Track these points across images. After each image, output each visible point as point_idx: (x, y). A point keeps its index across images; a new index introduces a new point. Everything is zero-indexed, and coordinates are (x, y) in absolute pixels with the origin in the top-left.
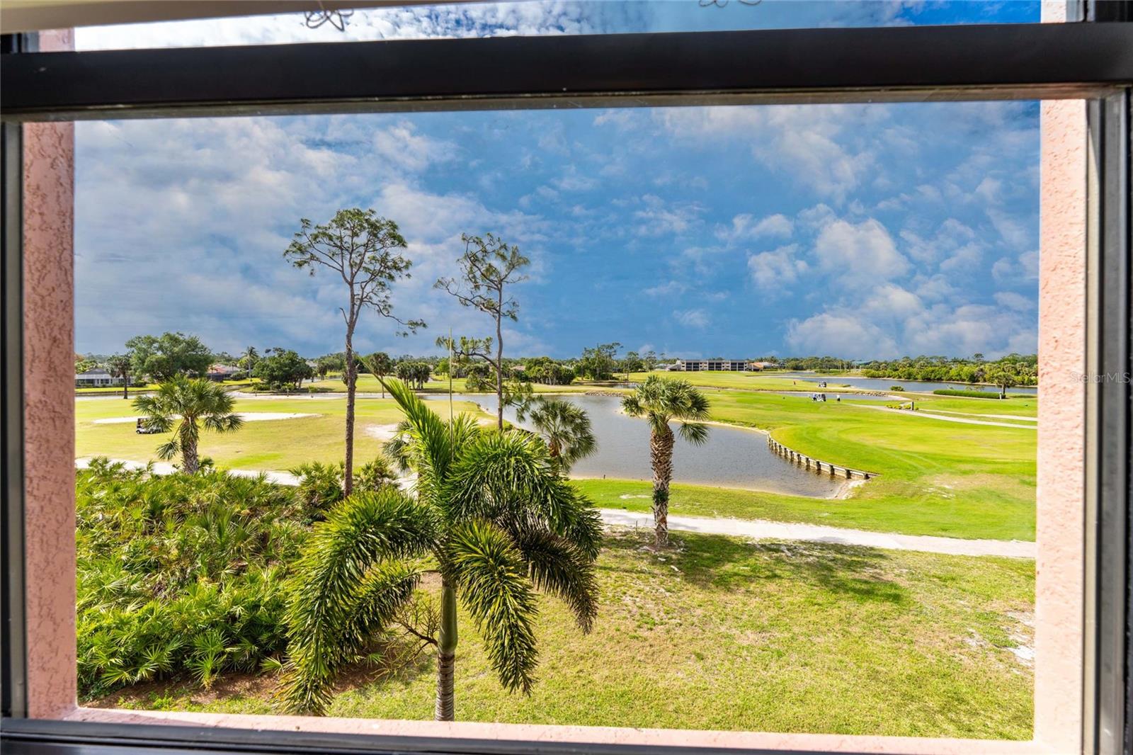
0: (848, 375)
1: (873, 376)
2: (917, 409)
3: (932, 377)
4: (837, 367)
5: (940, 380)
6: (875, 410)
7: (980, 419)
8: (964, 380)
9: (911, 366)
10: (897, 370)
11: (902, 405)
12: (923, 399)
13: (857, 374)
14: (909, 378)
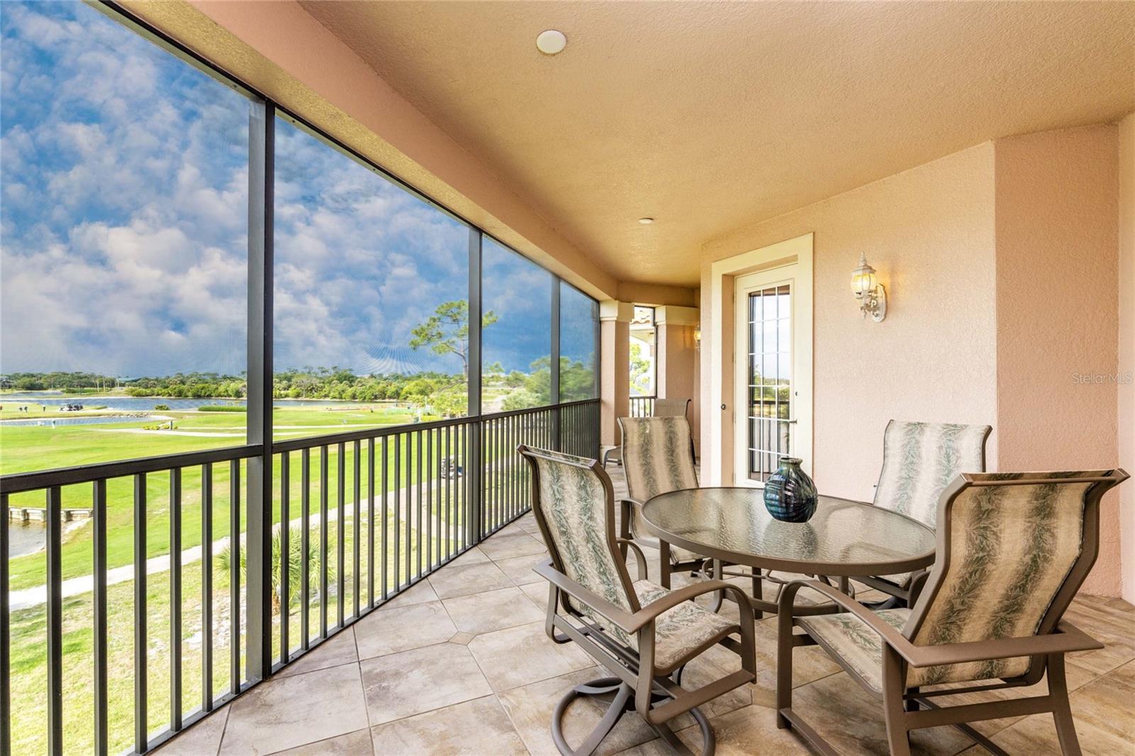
0: (109, 395)
1: (139, 395)
2: (176, 428)
3: (203, 394)
4: (93, 385)
5: (209, 396)
6: (128, 433)
7: (232, 431)
8: (230, 396)
9: (183, 383)
10: (167, 387)
11: (161, 426)
12: (187, 417)
13: (119, 393)
14: (180, 396)
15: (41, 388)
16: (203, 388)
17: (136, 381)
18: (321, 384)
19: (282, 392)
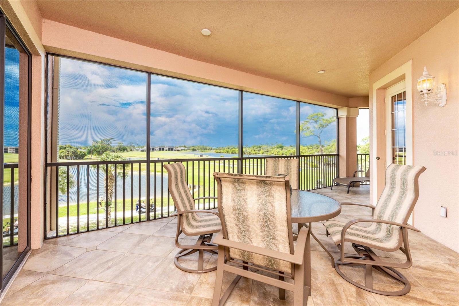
14: (228, 153)
15: (195, 150)
16: (234, 150)
17: (217, 148)
18: (271, 149)
19: (258, 152)
